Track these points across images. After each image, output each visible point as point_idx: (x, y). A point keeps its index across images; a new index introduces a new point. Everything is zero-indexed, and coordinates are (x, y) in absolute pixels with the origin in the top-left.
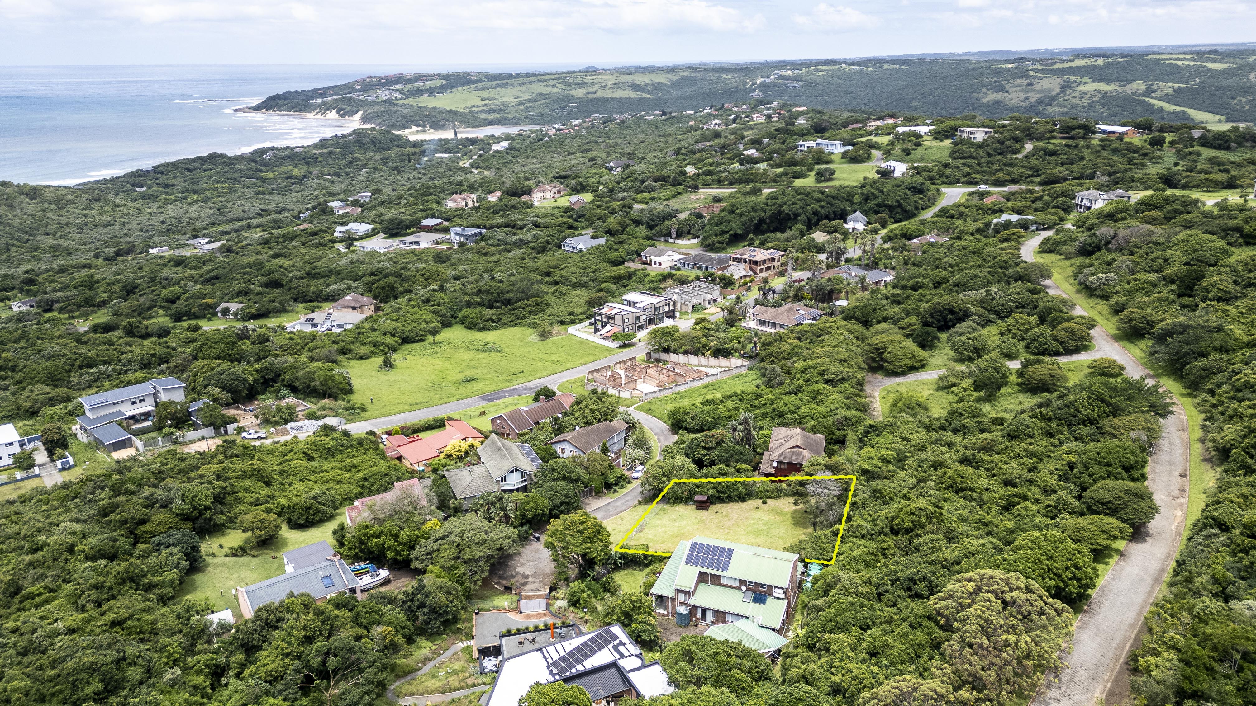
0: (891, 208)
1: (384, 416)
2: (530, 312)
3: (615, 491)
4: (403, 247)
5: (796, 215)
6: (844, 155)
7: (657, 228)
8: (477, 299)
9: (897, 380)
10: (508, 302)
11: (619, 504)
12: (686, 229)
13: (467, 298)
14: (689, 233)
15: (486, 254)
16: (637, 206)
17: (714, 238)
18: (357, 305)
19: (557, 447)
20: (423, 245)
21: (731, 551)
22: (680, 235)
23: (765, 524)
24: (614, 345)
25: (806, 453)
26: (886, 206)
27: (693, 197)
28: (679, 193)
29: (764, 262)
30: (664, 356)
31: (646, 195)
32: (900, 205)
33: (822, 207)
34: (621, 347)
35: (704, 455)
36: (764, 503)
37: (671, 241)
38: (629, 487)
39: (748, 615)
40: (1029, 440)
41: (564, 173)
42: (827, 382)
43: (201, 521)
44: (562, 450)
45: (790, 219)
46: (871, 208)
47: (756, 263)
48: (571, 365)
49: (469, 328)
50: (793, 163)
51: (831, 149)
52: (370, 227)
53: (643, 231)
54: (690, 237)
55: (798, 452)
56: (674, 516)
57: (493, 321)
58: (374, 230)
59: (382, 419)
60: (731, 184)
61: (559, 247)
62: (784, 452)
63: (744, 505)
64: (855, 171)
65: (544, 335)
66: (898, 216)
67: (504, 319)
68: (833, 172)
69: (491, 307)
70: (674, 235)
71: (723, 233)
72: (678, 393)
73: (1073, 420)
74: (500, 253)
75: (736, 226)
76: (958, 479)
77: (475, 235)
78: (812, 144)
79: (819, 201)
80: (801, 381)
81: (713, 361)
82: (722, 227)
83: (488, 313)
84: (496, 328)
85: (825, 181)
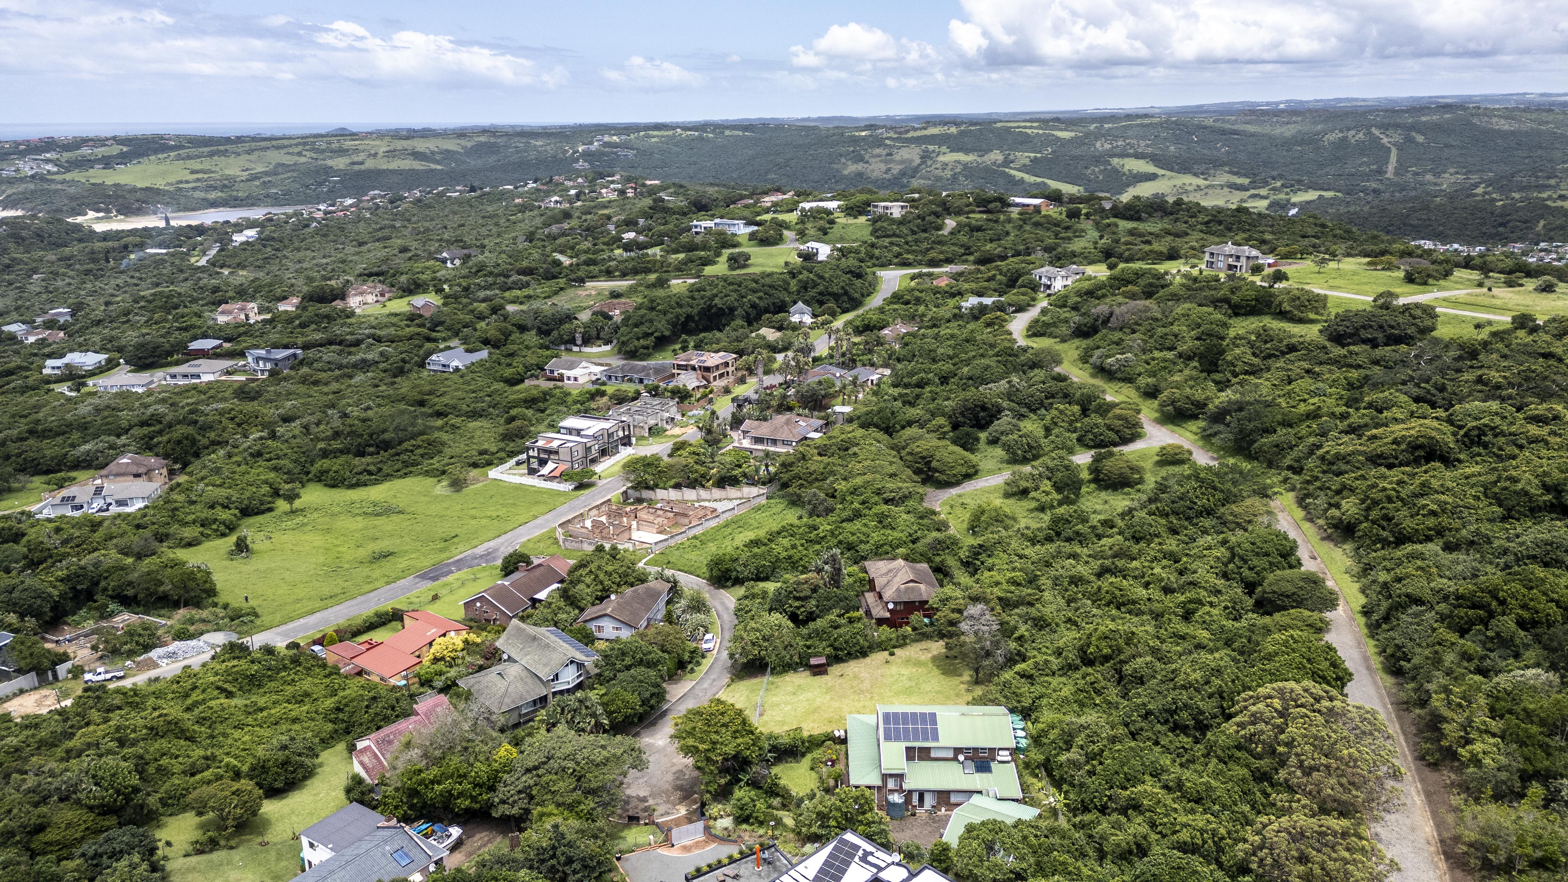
0: (836, 297)
1: (292, 619)
2: (422, 456)
3: (692, 671)
4: (172, 382)
5: (732, 310)
6: (752, 236)
7: (555, 334)
8: (336, 445)
9: (954, 491)
10: (386, 445)
11: (706, 685)
12: (594, 333)
13: (321, 445)
14: (598, 338)
15: (316, 383)
16: (510, 308)
17: (636, 343)
18: (142, 470)
19: (592, 626)
20: (206, 378)
21: (933, 716)
22: (587, 342)
23: (910, 679)
24: (567, 487)
25: (922, 587)
26: (829, 294)
27: (581, 292)
28: (562, 289)
29: (717, 367)
30: (646, 494)
31: (518, 293)
32: (846, 293)
33: (760, 298)
34: (577, 488)
35: (798, 608)
36: (892, 654)
37: (576, 349)
38: (706, 663)
39: (979, 788)
40: (1157, 540)
41: (376, 269)
42: (887, 501)
43: (129, 811)
44: (600, 629)
45: (724, 314)
46: (813, 298)
47: (707, 369)
48: (522, 519)
49: (333, 486)
50: (691, 248)
51: (734, 230)
52: (102, 357)
53: (531, 338)
54: (599, 342)
55: (913, 588)
56: (790, 689)
57: (370, 473)
58: (109, 361)
59: (291, 625)
60: (624, 275)
61: (422, 365)
62: (898, 590)
63: (868, 660)
64: (771, 255)
65: (457, 485)
66: (845, 305)
67: (386, 469)
68: (748, 257)
69: (361, 454)
70: (579, 342)
71: (646, 335)
72: (695, 537)
73: (1191, 513)
74: (337, 379)
75: (662, 326)
76: (1117, 593)
77: (287, 358)
78: (709, 224)
79: (754, 291)
80: (856, 505)
81: (717, 493)
82: (644, 328)
83: (359, 463)
84: (377, 482)
85: (739, 267)
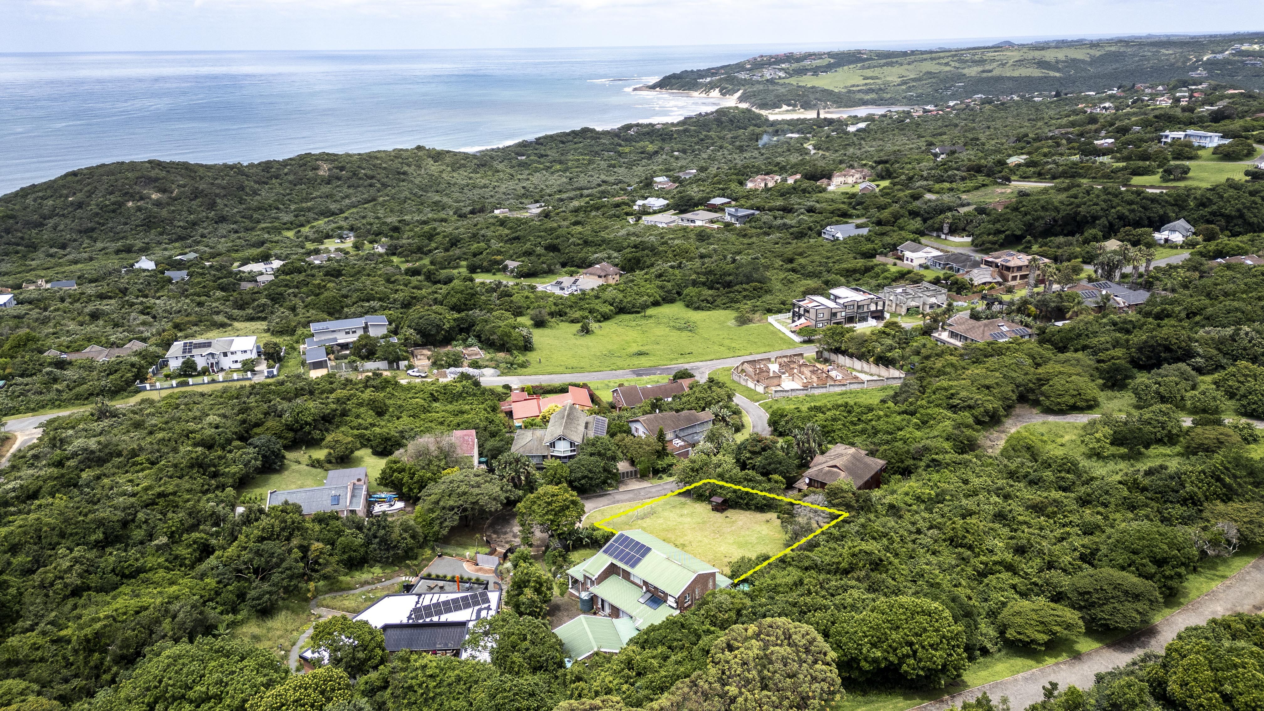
0: (1229, 218)
1: (534, 374)
2: (745, 297)
3: (661, 478)
4: (681, 223)
6: (1217, 150)
7: (930, 222)
8: (703, 279)
10: (729, 285)
12: (962, 225)
13: (694, 277)
14: (964, 230)
16: (928, 196)
17: (985, 238)
19: (633, 426)
20: (698, 223)
21: (649, 550)
22: (953, 231)
24: (797, 339)
25: (843, 474)
27: (999, 190)
28: (984, 185)
29: (1020, 268)
30: (833, 357)
31: (947, 185)
33: (1133, 211)
34: (805, 342)
35: (748, 459)
36: (778, 517)
37: (943, 236)
39: (633, 614)
41: (885, 158)
47: (1008, 269)
49: (688, 306)
50: (1145, 157)
51: (1203, 142)
52: (666, 202)
53: (917, 224)
54: (965, 234)
55: (834, 473)
56: (686, 512)
57: (708, 302)
58: (668, 205)
59: (532, 377)
61: (819, 234)
62: (821, 470)
63: (759, 515)
64: (1221, 171)
65: (743, 321)
67: (719, 301)
68: (1186, 171)
69: (711, 288)
70: (946, 231)
77: (748, 216)
78: (1180, 134)
82: (998, 226)
83: (707, 293)
84: (709, 309)
85: (1174, 180)
